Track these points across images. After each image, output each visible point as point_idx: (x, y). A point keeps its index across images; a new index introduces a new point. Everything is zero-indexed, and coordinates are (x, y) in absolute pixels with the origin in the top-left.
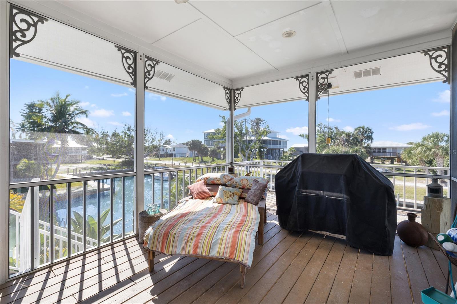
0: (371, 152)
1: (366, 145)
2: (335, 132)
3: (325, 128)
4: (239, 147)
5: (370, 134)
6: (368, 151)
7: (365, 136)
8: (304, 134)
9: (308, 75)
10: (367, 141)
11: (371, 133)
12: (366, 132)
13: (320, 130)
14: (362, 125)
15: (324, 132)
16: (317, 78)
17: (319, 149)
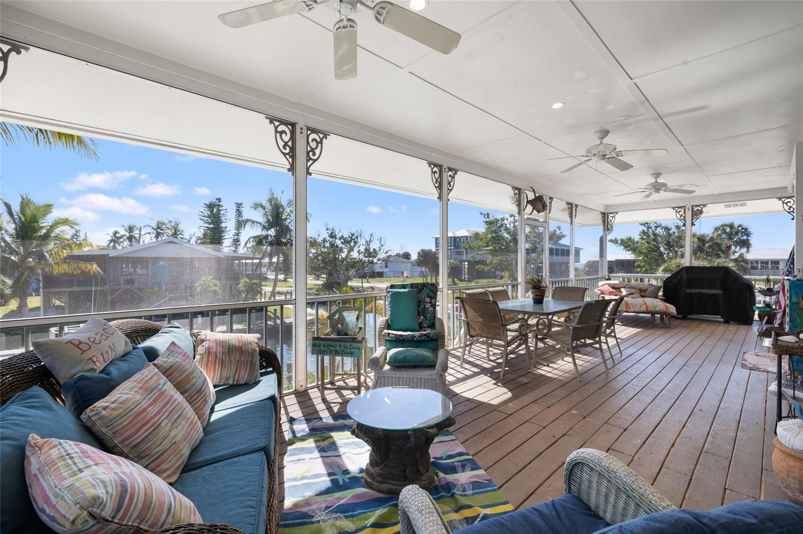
0: (748, 268)
1: (737, 255)
2: (677, 234)
3: (656, 227)
4: (512, 262)
5: (745, 238)
6: (742, 266)
7: (735, 240)
8: (619, 239)
9: (685, 207)
10: (740, 250)
11: (746, 235)
12: (737, 233)
13: (648, 230)
14: (728, 222)
15: (655, 235)
16: (693, 209)
17: (646, 263)
